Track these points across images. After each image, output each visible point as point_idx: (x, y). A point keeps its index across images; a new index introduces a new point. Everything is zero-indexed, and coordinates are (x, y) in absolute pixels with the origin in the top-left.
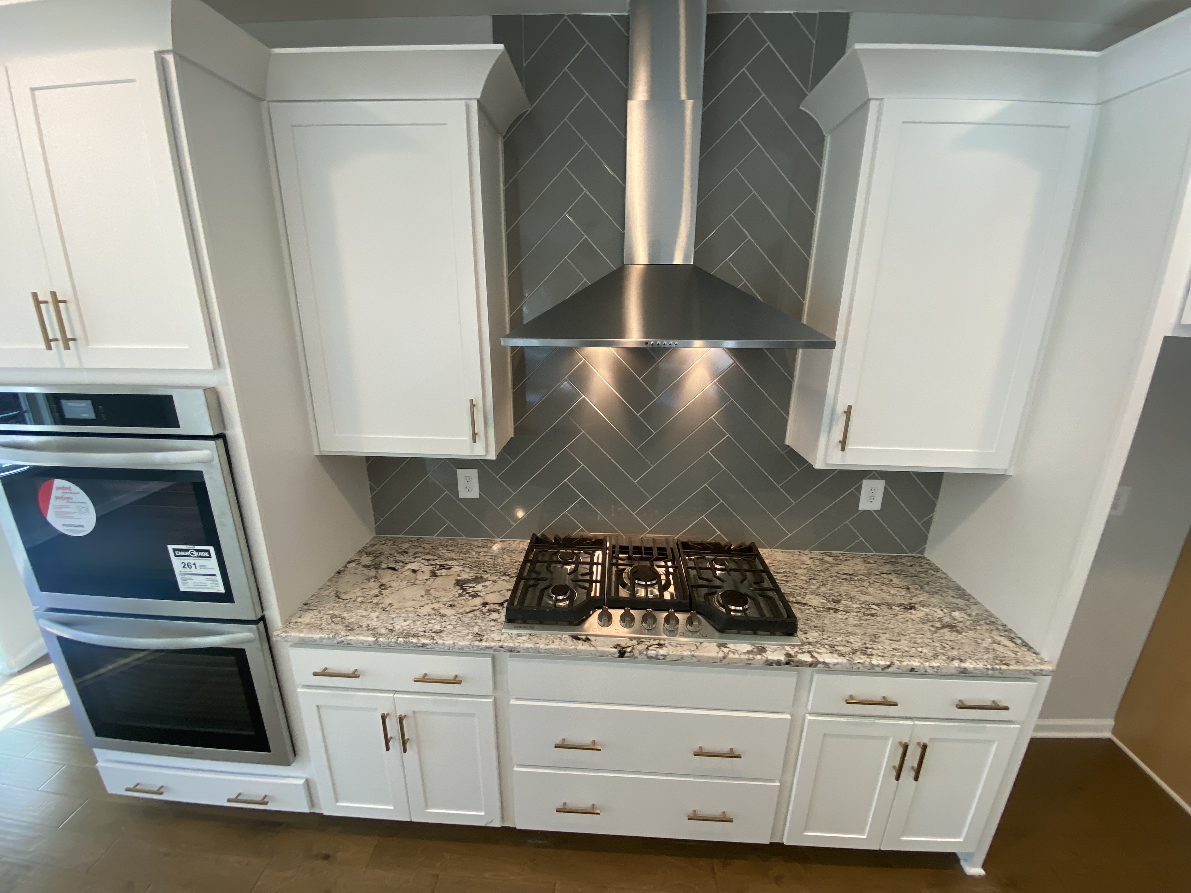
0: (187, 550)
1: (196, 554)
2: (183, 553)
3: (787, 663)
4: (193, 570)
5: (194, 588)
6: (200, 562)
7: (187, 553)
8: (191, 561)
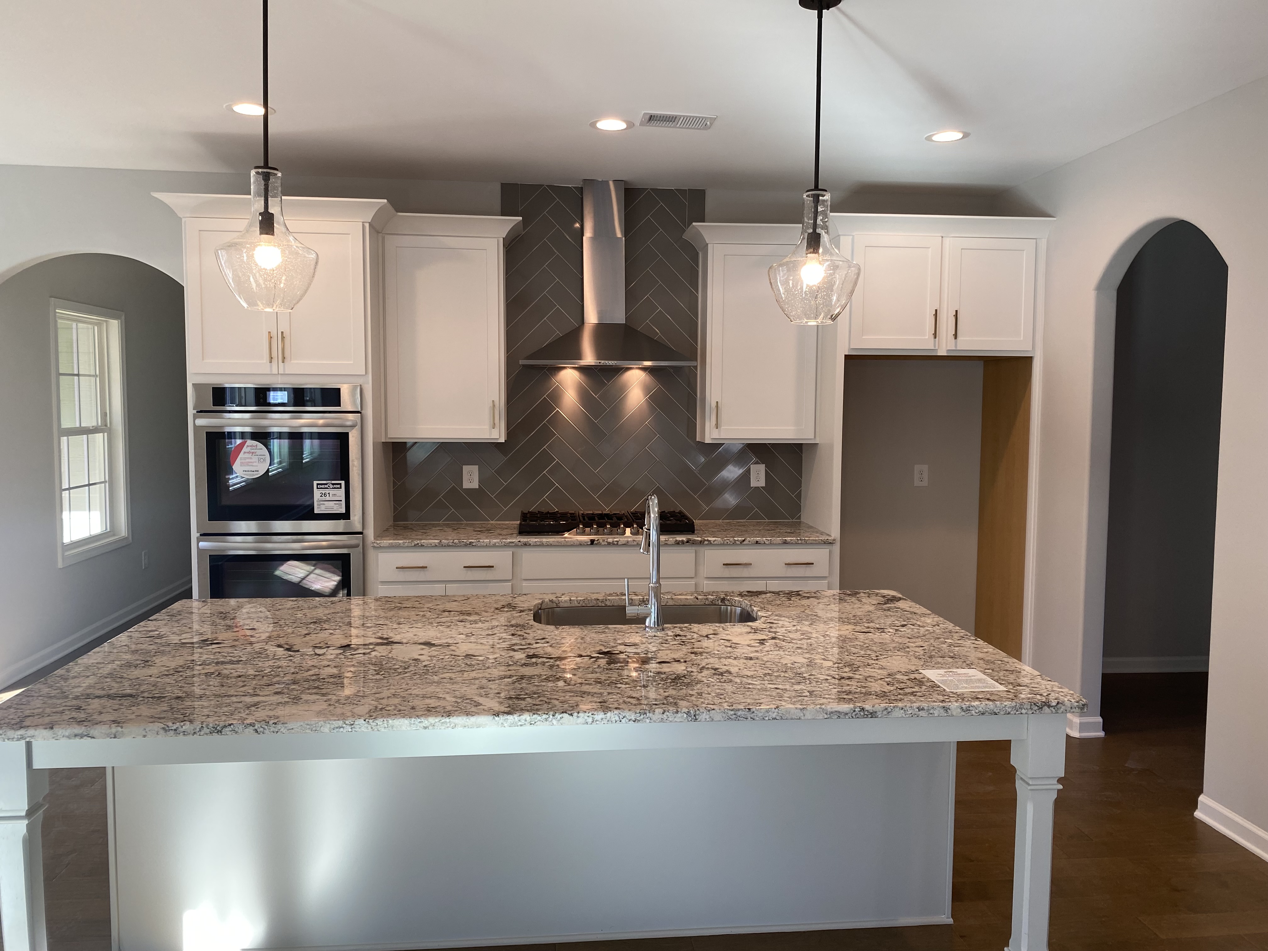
0: (326, 484)
1: (331, 486)
2: (323, 486)
3: (687, 542)
4: (328, 498)
5: (325, 511)
6: (332, 492)
7: (326, 486)
8: (327, 491)
